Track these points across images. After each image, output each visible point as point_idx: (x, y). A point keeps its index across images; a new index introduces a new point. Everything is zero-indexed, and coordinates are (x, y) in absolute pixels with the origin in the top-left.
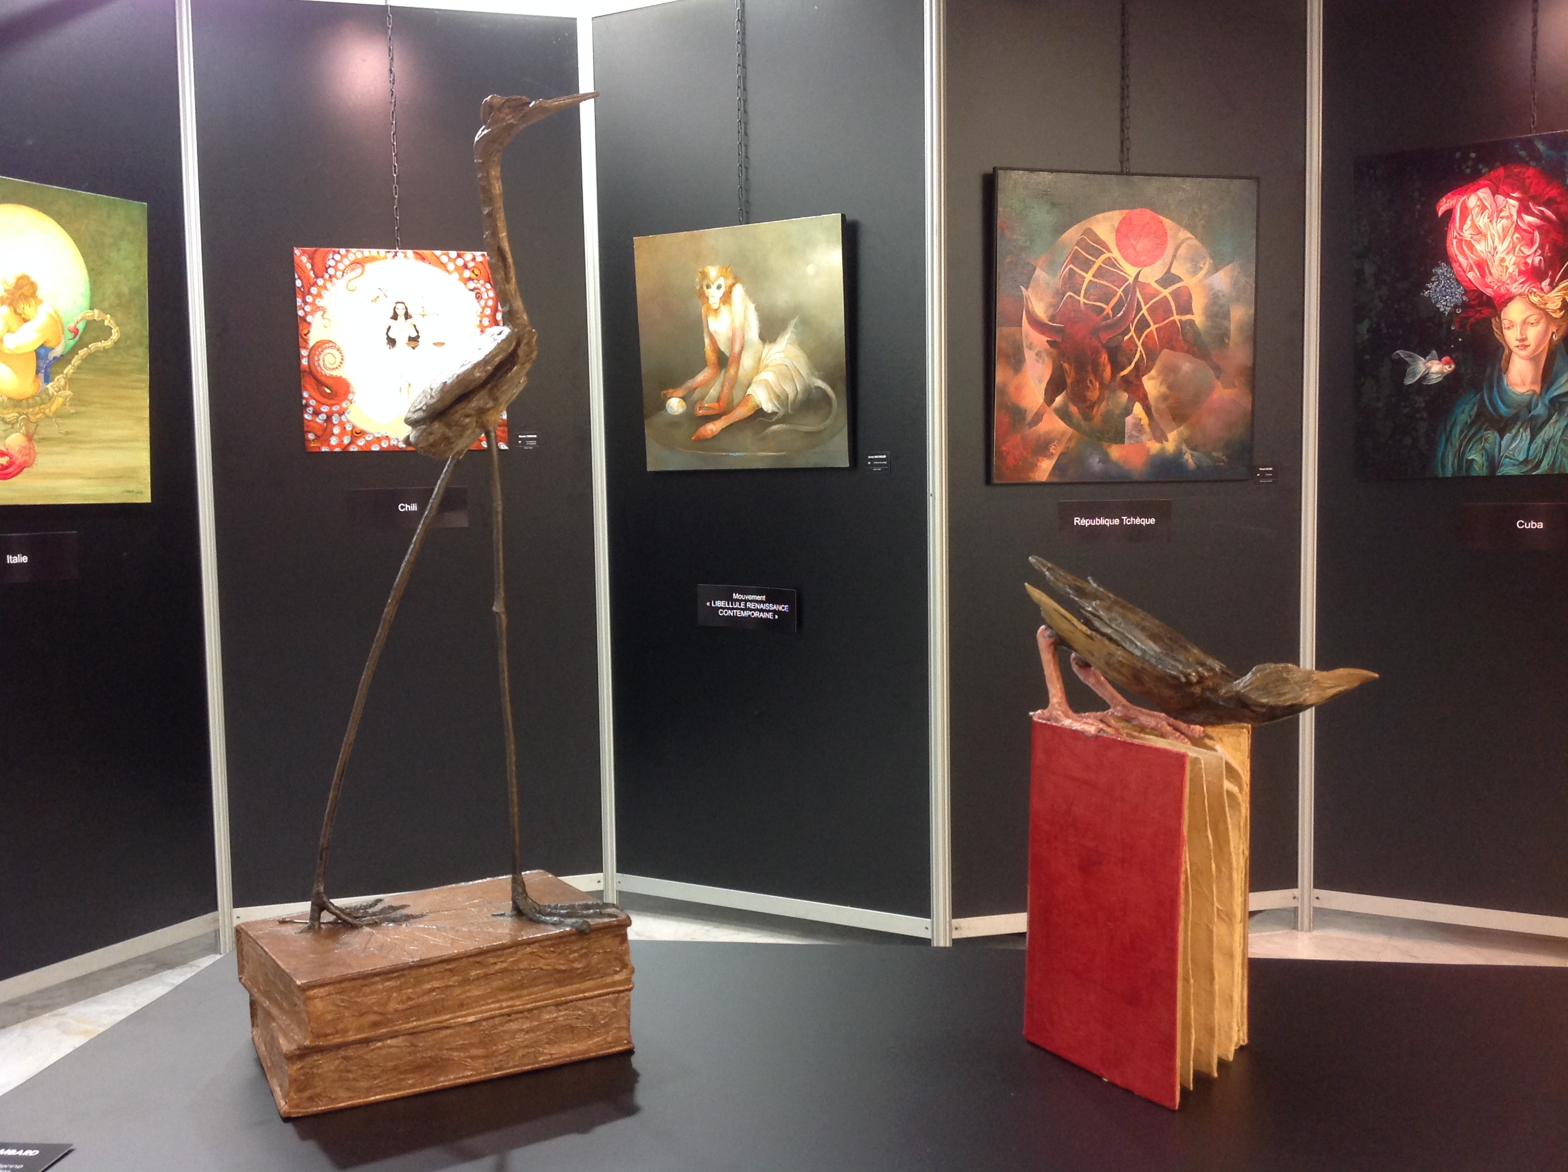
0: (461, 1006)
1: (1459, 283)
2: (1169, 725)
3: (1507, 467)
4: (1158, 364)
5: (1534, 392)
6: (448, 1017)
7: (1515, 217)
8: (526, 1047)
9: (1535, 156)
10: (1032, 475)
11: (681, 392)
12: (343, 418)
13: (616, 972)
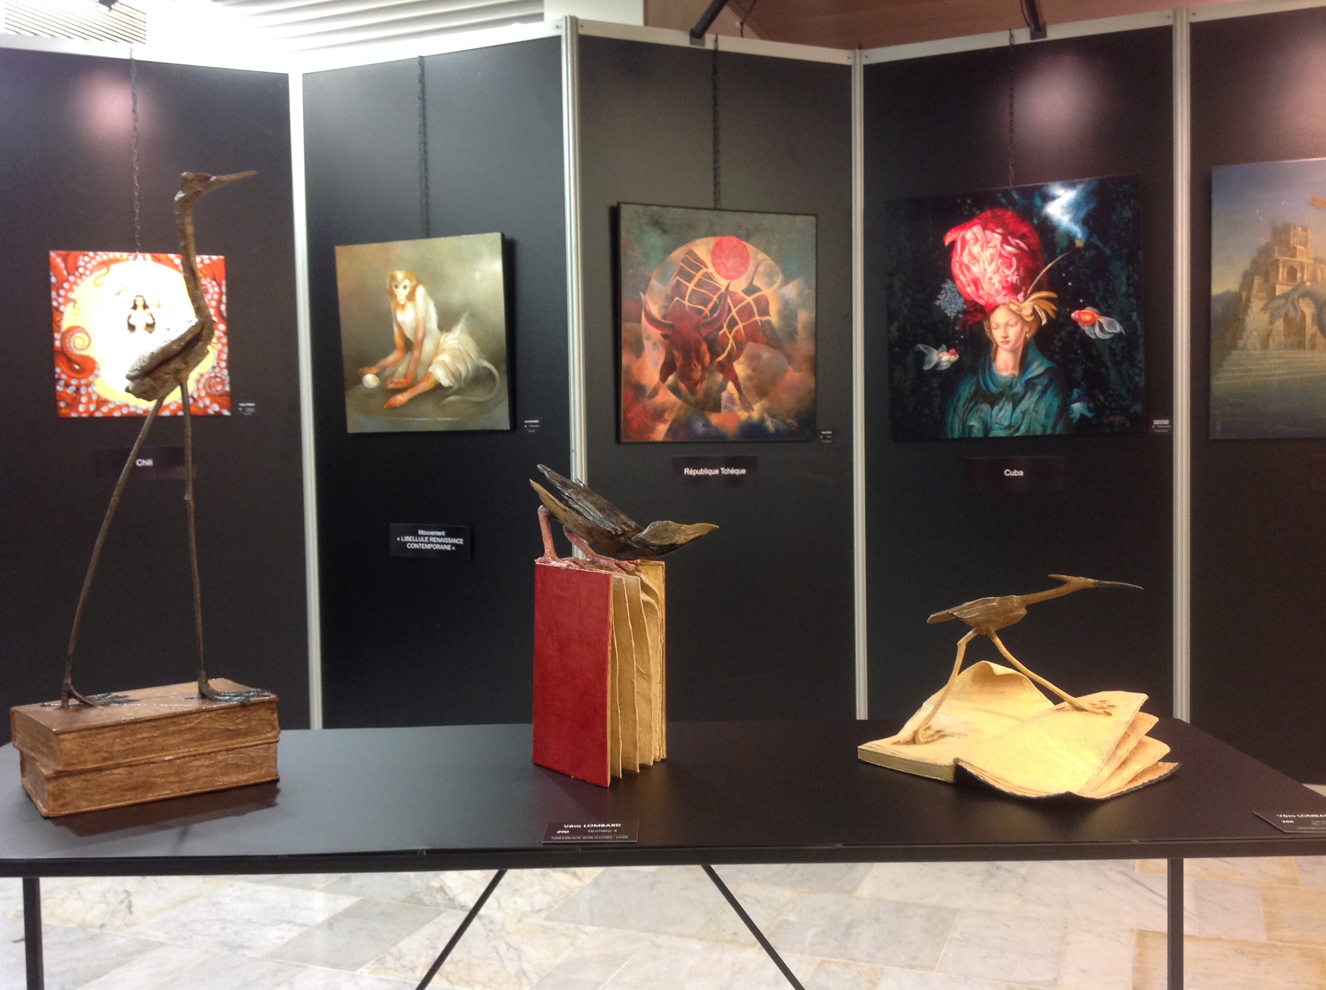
0: (163, 750)
1: (960, 295)
2: (616, 564)
3: (996, 430)
4: (745, 352)
5: (1014, 375)
6: (153, 756)
7: (999, 247)
8: (207, 776)
9: (1012, 202)
10: (651, 436)
11: (375, 369)
12: (90, 390)
13: (268, 732)
